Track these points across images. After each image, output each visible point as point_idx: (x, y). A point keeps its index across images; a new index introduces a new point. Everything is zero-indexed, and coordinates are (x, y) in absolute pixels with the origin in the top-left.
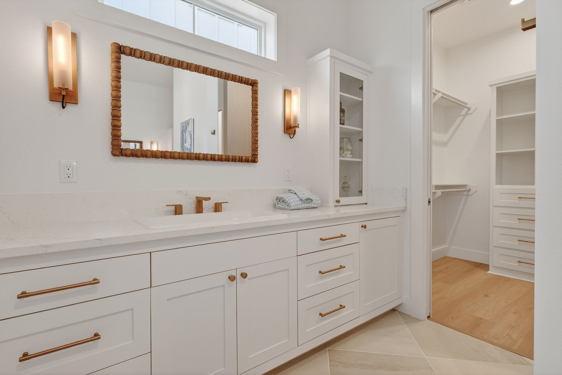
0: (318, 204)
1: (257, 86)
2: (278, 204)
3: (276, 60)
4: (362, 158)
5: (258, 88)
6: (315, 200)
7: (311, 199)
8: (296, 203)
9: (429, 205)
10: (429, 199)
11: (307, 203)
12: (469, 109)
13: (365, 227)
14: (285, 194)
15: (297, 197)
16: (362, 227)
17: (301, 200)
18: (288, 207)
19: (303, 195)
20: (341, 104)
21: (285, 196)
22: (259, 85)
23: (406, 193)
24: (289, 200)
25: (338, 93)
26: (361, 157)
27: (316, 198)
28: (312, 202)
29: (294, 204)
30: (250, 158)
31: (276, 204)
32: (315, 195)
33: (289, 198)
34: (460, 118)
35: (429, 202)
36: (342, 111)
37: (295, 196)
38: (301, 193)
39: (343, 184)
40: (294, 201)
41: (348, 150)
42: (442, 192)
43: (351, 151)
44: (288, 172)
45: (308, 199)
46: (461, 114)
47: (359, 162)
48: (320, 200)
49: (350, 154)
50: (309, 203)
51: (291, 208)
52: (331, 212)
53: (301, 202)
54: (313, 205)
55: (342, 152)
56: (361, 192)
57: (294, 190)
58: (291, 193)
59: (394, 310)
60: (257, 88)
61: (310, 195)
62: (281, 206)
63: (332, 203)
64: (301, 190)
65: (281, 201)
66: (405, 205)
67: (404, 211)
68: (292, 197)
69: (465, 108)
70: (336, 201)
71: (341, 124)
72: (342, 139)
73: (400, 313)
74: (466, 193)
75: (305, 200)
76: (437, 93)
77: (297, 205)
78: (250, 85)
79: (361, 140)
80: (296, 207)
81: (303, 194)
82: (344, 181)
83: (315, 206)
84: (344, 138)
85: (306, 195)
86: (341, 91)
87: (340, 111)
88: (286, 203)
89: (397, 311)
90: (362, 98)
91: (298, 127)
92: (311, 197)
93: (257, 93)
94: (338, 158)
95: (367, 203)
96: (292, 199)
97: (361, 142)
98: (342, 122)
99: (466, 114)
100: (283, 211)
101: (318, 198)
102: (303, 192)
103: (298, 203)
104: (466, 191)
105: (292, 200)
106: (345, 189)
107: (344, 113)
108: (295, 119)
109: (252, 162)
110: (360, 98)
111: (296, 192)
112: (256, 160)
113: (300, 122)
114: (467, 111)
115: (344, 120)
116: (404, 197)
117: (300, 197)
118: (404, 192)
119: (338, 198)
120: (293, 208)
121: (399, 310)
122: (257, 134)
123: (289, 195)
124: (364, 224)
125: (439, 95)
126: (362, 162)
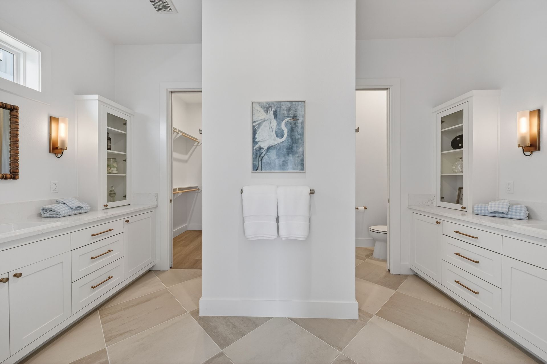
0: (88, 209)
1: (17, 112)
2: (44, 213)
3: (40, 91)
4: (126, 174)
5: (19, 114)
6: (85, 207)
7: (81, 207)
8: (66, 211)
9: (171, 203)
10: (171, 199)
11: (77, 210)
12: (199, 142)
13: (128, 221)
14: (54, 205)
15: (67, 207)
16: (126, 221)
17: (71, 208)
18: (58, 215)
19: (73, 205)
20: (108, 134)
21: (54, 206)
22: (20, 111)
23: (157, 196)
24: (59, 209)
25: (105, 127)
26: (125, 172)
27: (86, 205)
28: (82, 209)
29: (63, 212)
30: (9, 176)
31: (42, 214)
32: (84, 203)
33: (59, 208)
34: (194, 147)
35: (171, 201)
36: (109, 139)
37: (64, 206)
38: (70, 203)
39: (110, 191)
40: (64, 210)
41: (114, 167)
42: (182, 192)
43: (117, 168)
44: (55, 185)
45: (79, 207)
46: (195, 144)
47: (124, 176)
48: (89, 206)
49: (116, 170)
50: (79, 210)
51: (60, 216)
52: (100, 214)
53: (71, 210)
54: (83, 211)
55: (109, 168)
56: (125, 197)
57: (62, 200)
58: (60, 203)
59: (149, 271)
60: (17, 114)
61: (79, 204)
62: (48, 215)
63: (100, 207)
64: (70, 200)
65: (48, 211)
66: (156, 204)
67: (156, 207)
68: (61, 207)
69: (197, 142)
70: (104, 206)
71: (108, 149)
72: (108, 159)
73: (154, 271)
74: (197, 191)
75: (75, 208)
76: (179, 132)
77: (67, 213)
78: (9, 109)
79: (125, 160)
80: (66, 214)
81: (73, 203)
82: (111, 190)
83: (85, 211)
84: (111, 158)
85: (76, 204)
86: (108, 126)
87: (107, 139)
88: (54, 212)
89: (152, 270)
90: (126, 132)
91: (66, 149)
92: (81, 205)
93: (18, 118)
94: (105, 174)
95: (130, 204)
96: (61, 208)
97: (125, 162)
98: (109, 147)
99: (197, 145)
100: (52, 219)
101: (88, 205)
102: (73, 202)
103: (68, 211)
104: (197, 190)
105: (61, 210)
106: (112, 195)
107: (111, 140)
108: (63, 142)
109: (10, 178)
110: (124, 131)
111: (65, 202)
112: (17, 177)
113: (68, 145)
114: (198, 144)
115: (110, 146)
116: (156, 199)
117: (70, 206)
118: (156, 196)
119: (106, 203)
120: (63, 215)
121: (154, 269)
122: (18, 154)
123: (58, 205)
124: (127, 219)
125: (180, 134)
126: (126, 176)
